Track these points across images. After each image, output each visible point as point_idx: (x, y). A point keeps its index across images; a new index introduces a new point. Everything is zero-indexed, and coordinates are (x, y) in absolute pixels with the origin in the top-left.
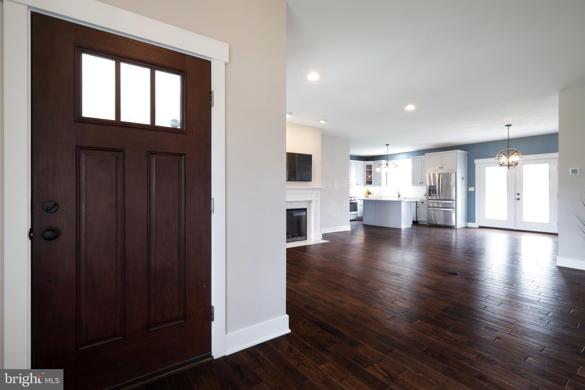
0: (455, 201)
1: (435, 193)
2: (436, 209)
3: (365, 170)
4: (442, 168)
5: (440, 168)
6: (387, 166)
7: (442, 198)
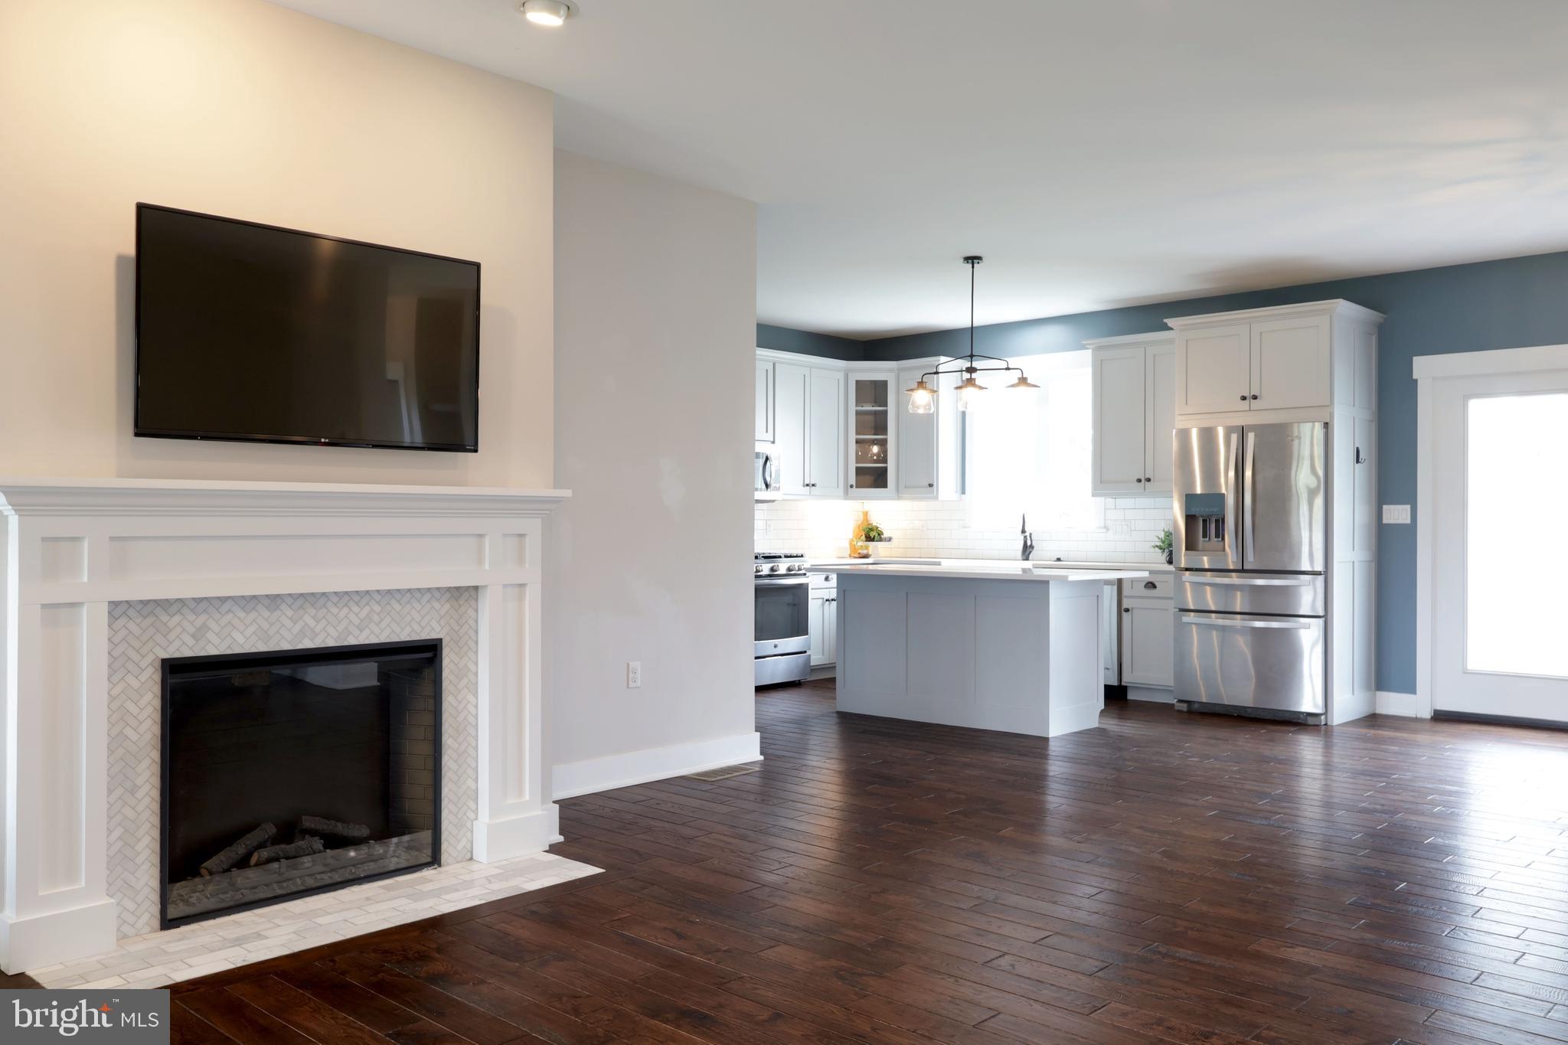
0: (1321, 579)
1: (1220, 534)
2: (1214, 619)
3: (853, 408)
4: (1255, 397)
5: (1244, 398)
6: (970, 382)
7: (1251, 562)
